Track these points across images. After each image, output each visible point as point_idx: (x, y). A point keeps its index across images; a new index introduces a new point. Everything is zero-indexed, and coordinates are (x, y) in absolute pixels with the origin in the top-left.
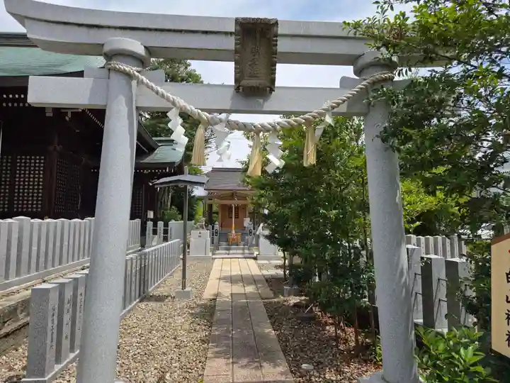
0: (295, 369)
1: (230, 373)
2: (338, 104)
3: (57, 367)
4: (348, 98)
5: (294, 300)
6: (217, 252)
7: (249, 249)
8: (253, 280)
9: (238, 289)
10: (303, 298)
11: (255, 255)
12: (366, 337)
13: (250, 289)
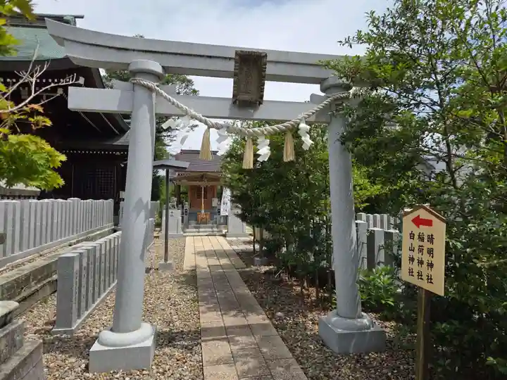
0: (272, 317)
1: (221, 320)
2: (309, 116)
3: (79, 321)
4: (317, 111)
5: (264, 269)
6: (187, 230)
7: (217, 227)
8: (225, 254)
9: (213, 261)
10: (271, 267)
11: (224, 233)
12: (324, 292)
13: (224, 261)
